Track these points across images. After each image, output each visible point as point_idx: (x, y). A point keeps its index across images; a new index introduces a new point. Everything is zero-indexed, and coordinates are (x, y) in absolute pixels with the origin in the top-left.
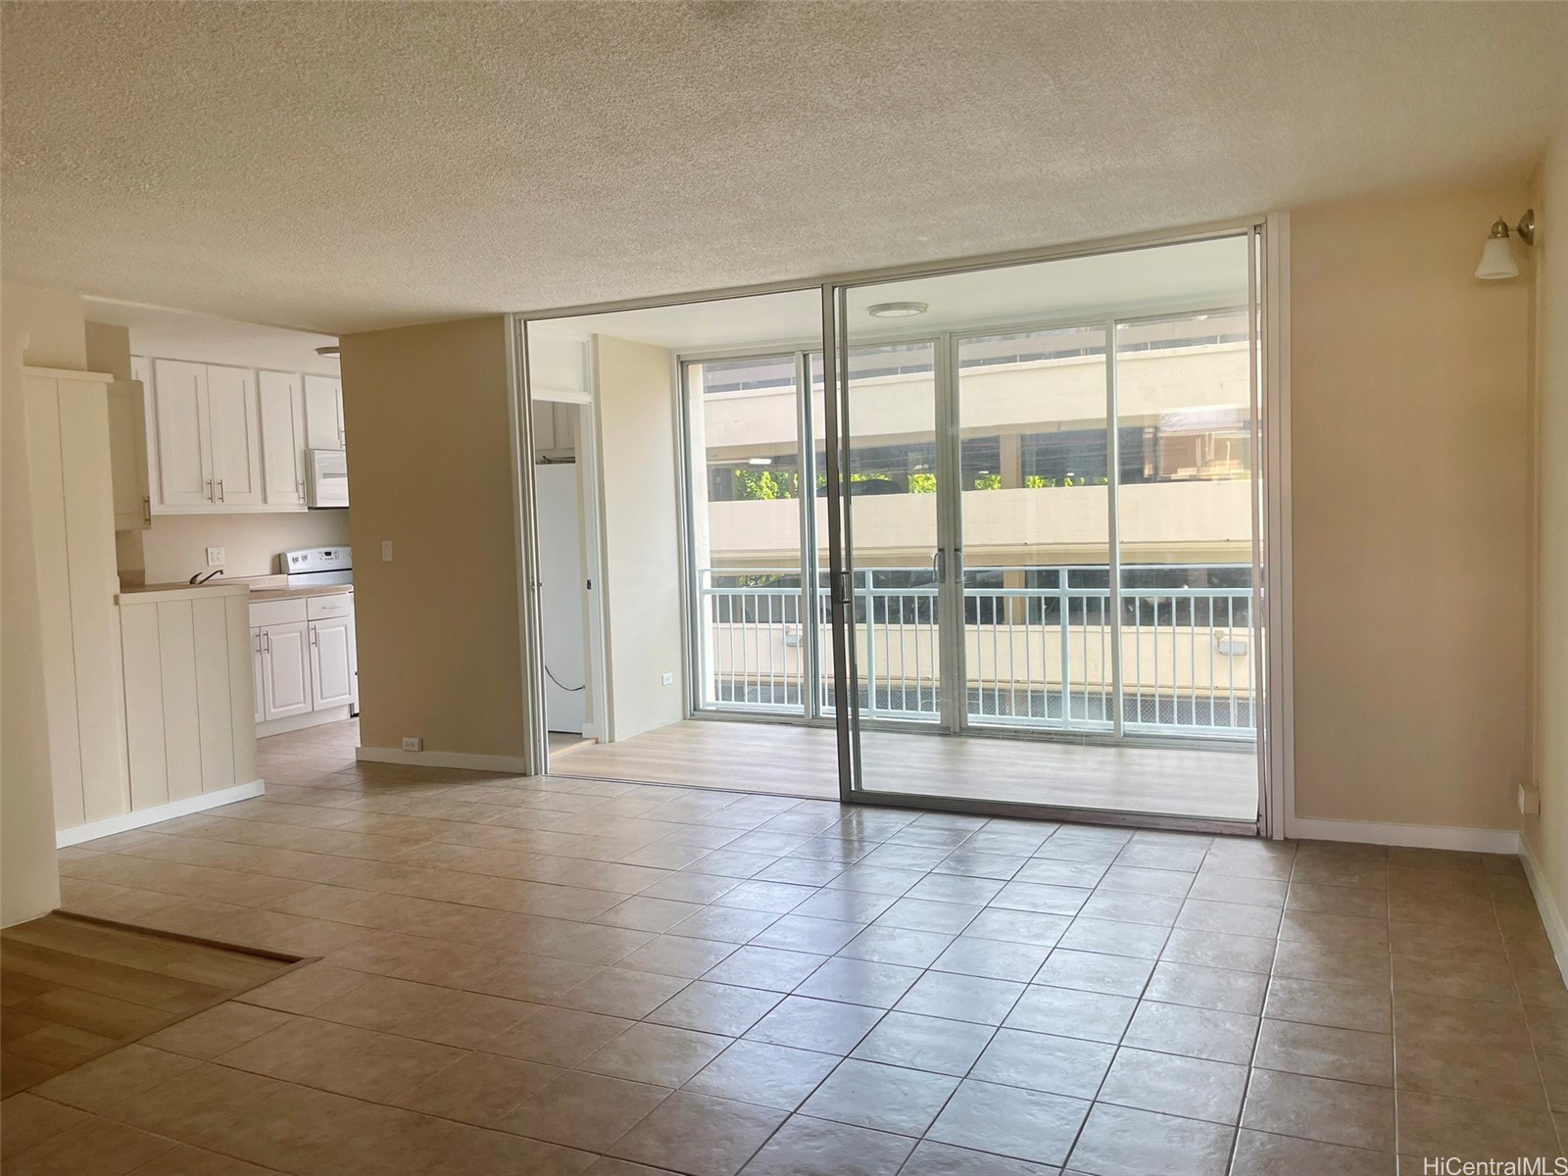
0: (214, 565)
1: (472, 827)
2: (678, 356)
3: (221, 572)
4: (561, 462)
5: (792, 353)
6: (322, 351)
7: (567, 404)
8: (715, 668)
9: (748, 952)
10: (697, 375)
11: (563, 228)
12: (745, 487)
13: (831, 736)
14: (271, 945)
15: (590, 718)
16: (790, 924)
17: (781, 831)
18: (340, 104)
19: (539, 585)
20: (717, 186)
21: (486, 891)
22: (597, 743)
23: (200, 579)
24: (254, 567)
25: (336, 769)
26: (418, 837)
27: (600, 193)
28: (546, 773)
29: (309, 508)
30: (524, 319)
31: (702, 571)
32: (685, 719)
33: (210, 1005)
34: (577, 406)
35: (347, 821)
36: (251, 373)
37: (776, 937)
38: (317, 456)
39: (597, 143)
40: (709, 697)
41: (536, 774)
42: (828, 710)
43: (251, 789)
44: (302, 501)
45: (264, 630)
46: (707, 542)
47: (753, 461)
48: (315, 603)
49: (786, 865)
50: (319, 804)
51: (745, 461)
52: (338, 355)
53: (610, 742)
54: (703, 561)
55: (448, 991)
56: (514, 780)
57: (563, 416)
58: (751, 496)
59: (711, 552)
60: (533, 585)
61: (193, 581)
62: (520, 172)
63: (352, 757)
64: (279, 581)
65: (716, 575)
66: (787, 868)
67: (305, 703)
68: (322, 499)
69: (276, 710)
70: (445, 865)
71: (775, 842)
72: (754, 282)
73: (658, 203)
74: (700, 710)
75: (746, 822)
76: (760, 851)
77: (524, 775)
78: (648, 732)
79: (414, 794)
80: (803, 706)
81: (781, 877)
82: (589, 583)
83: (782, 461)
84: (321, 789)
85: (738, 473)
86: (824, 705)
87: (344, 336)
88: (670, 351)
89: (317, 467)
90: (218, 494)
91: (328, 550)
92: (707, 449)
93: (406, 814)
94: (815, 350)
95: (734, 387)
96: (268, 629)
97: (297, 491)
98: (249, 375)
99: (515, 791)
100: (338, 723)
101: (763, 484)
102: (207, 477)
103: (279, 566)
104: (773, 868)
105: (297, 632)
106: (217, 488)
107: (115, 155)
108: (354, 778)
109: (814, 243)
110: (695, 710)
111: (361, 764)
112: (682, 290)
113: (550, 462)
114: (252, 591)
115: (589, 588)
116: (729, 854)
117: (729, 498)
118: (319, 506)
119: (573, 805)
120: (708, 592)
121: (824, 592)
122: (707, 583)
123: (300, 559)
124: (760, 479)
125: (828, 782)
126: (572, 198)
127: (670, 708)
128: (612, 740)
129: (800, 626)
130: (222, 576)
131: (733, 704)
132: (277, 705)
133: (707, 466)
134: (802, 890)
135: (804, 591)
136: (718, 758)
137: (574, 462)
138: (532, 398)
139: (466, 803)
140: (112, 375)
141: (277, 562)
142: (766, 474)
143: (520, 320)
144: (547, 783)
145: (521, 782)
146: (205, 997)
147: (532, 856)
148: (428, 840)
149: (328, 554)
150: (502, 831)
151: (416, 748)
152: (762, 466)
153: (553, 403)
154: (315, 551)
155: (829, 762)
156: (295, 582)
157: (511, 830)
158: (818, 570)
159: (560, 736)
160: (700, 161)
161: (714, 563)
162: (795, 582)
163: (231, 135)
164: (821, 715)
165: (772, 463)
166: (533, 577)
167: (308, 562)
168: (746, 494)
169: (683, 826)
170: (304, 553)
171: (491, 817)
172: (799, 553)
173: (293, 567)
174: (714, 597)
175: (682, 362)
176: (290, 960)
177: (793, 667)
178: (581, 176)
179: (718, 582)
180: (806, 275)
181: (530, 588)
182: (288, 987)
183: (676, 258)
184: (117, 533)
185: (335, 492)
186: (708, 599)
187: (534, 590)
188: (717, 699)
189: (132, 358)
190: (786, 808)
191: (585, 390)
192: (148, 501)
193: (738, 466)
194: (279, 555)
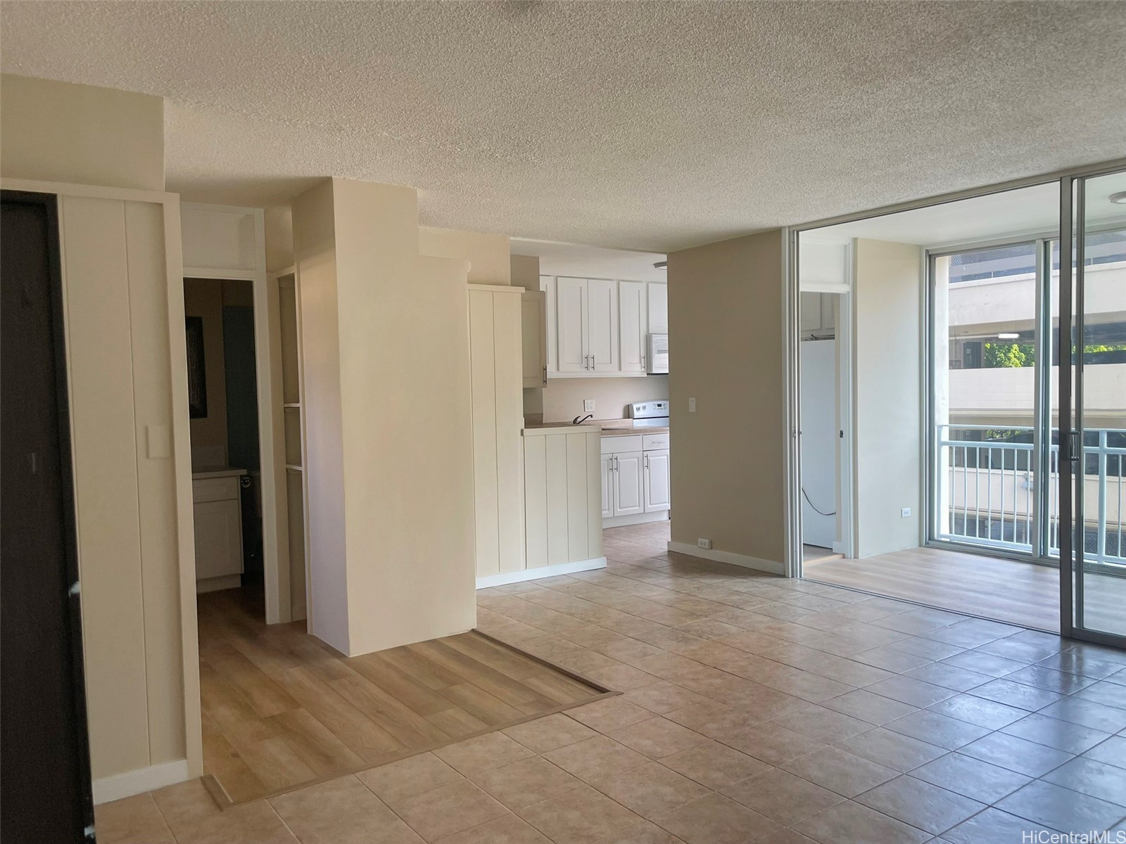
0: (589, 411)
1: (740, 611)
2: (927, 251)
3: (591, 416)
4: (825, 339)
5: (1033, 242)
6: (657, 265)
7: (832, 294)
8: (950, 503)
9: (955, 758)
10: (944, 266)
11: (821, 152)
12: (995, 357)
13: (1055, 574)
14: (591, 676)
15: (839, 537)
16: (998, 741)
17: (999, 655)
18: (645, 77)
19: (799, 433)
20: (954, 98)
21: (742, 664)
22: (844, 557)
23: (579, 420)
24: (611, 413)
25: (654, 555)
26: (700, 613)
27: (849, 119)
28: (800, 577)
29: (648, 374)
30: (796, 230)
31: (941, 427)
32: (920, 546)
33: (548, 713)
34: (838, 295)
35: (655, 594)
36: (615, 283)
37: (984, 750)
38: (654, 338)
39: (843, 76)
40: (943, 528)
41: (793, 577)
42: (1054, 552)
43: (600, 563)
44: (643, 369)
45: (615, 456)
46: (947, 402)
47: (1002, 336)
48: (649, 439)
49: (1001, 686)
50: (639, 579)
51: (996, 336)
52: (666, 267)
53: (855, 558)
54: (942, 418)
55: (703, 738)
56: (776, 579)
57: (828, 304)
58: (999, 365)
59: (950, 410)
60: (795, 433)
61: (575, 422)
62: (782, 111)
63: (665, 548)
64: (627, 423)
65: (953, 429)
66: (1000, 689)
67: (609, 510)
68: (656, 367)
69: (621, 510)
70: (715, 638)
71: (992, 664)
72: (992, 182)
73: (901, 121)
74: (934, 540)
75: (967, 641)
76: (976, 670)
77: (784, 576)
78: (886, 554)
79: (703, 581)
80: (1031, 546)
81: (994, 696)
82: (842, 433)
83: (1026, 336)
84: (644, 568)
85: (988, 346)
86: (1052, 546)
87: (670, 253)
88: (920, 247)
89: (653, 346)
90: (591, 365)
91: (659, 403)
92: (950, 327)
93: (694, 594)
94: (1053, 238)
95: (987, 275)
96: (617, 454)
97: (640, 362)
98: (613, 285)
99: (775, 588)
100: (660, 522)
101: (1011, 355)
102: (585, 355)
103: (628, 413)
104: (988, 687)
105: (635, 458)
106: (591, 360)
107: (510, 138)
108: (666, 563)
109: (1051, 140)
110: (930, 539)
111: (671, 553)
112: (927, 195)
113: (816, 339)
114: (603, 429)
115: (841, 437)
116: (948, 668)
117: (978, 366)
118: (654, 372)
119: (819, 606)
120: (945, 444)
121: (1053, 448)
122: (945, 436)
123: (641, 408)
124: (1009, 351)
125: (1051, 616)
126: (826, 126)
127: (908, 536)
128: (856, 557)
129: (1031, 474)
130: (592, 419)
131: (965, 538)
132: (621, 506)
133: (950, 341)
134: (1014, 712)
135: (1036, 447)
136: (947, 582)
137: (834, 338)
138: (800, 290)
139: (738, 593)
140: (524, 288)
141: (627, 411)
142: (1015, 346)
143: (794, 231)
144: (801, 585)
145: (781, 581)
146: (547, 706)
147: (781, 642)
148: (706, 617)
149: (659, 405)
150: (760, 618)
151: (707, 547)
152: (1010, 340)
153: (821, 294)
154: (651, 404)
155: (1052, 598)
156: (638, 424)
157: (767, 619)
158: (1051, 429)
159: (815, 549)
160: (937, 78)
161: (953, 419)
162: (1028, 437)
163: (577, 113)
164: (1049, 555)
165: (1019, 338)
166: (795, 427)
167: (648, 410)
168: (993, 362)
169: (909, 636)
170: (644, 404)
171: (754, 606)
172: (1033, 413)
173: (637, 414)
174: (951, 448)
175: (930, 256)
176: (602, 690)
177: (1024, 507)
178: (832, 107)
179: (955, 434)
180: (1045, 171)
181: (792, 435)
182: (597, 710)
183: (920, 168)
184: (525, 390)
185: (662, 364)
186: (945, 450)
187: (795, 437)
188: (951, 533)
189: (540, 277)
190: (1010, 634)
191: (845, 282)
192: (546, 369)
193: (987, 340)
194: (628, 405)
